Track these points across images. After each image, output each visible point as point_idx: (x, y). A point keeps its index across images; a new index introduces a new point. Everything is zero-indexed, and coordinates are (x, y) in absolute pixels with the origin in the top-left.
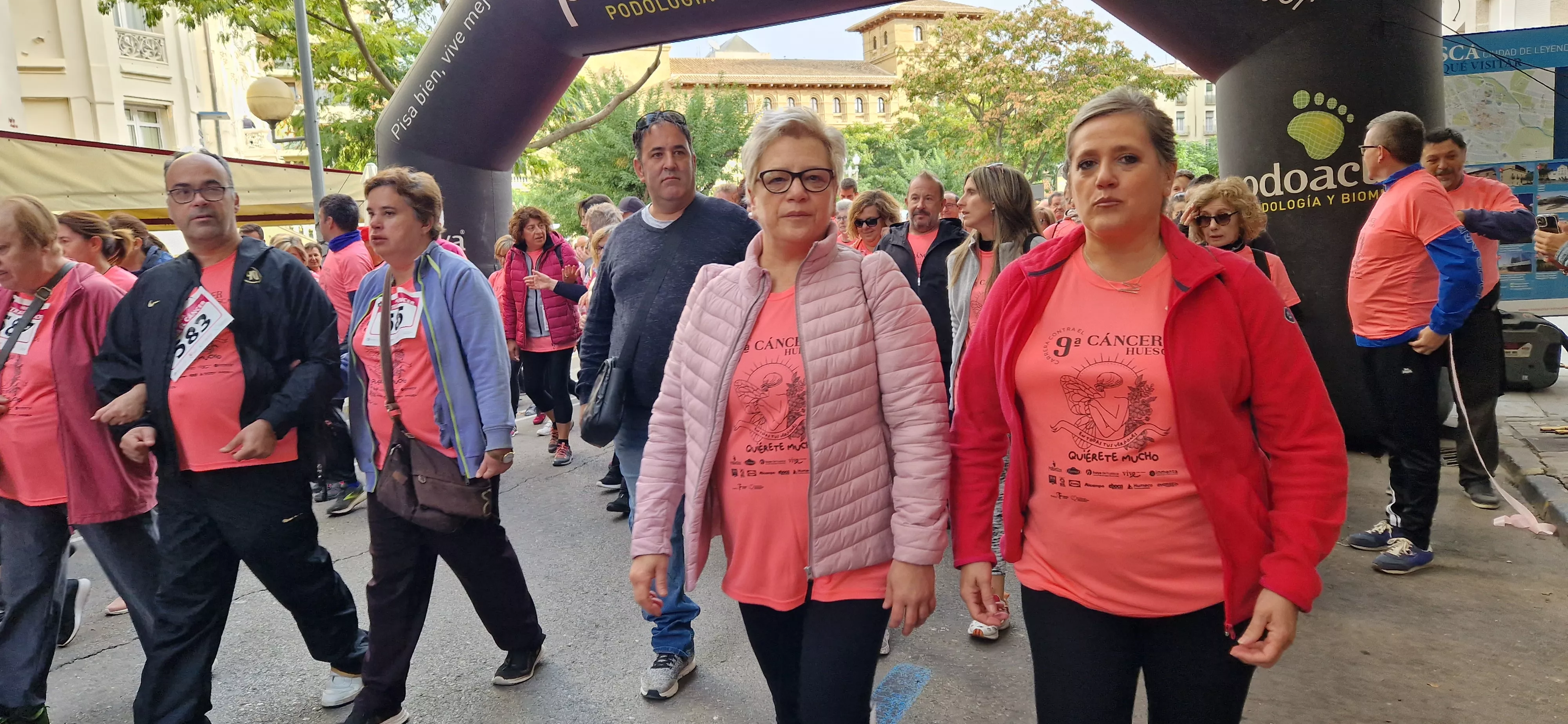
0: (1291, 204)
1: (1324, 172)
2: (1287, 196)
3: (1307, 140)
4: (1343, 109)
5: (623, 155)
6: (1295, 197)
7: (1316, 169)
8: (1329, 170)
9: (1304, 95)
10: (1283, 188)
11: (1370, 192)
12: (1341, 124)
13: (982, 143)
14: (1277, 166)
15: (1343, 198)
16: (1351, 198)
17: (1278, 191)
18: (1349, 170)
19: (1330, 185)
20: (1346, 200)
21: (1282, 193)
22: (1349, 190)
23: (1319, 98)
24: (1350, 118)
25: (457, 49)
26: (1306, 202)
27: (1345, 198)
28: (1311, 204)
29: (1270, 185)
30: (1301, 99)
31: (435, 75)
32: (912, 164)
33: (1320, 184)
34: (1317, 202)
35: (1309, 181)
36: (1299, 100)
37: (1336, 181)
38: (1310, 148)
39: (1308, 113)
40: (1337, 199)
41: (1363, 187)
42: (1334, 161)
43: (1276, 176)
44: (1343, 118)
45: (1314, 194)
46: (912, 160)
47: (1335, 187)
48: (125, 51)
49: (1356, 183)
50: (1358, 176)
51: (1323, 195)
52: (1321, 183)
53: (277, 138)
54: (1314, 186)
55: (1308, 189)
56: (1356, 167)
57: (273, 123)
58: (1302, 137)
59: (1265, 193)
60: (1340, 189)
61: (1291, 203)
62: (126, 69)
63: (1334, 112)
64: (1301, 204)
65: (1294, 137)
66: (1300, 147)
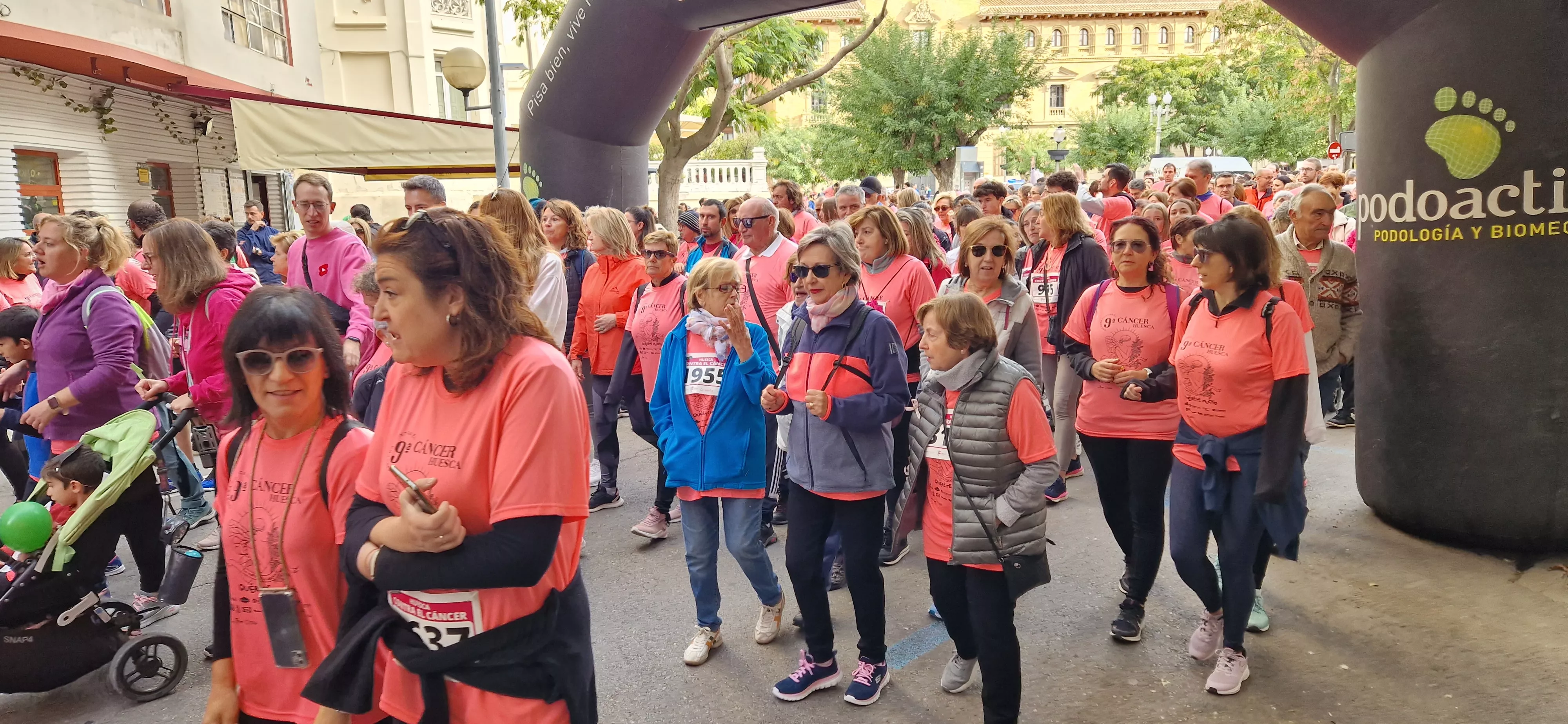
0: (1425, 235)
1: (1469, 196)
2: (1419, 224)
3: (1450, 152)
4: (1500, 114)
5: (888, 100)
6: (1430, 225)
7: (1459, 192)
8: (1477, 194)
9: (1450, 94)
10: (1415, 214)
11: (1532, 226)
12: (1497, 134)
13: (1310, 83)
14: (1410, 184)
15: (1494, 231)
16: (1505, 231)
17: (1409, 217)
18: (1503, 196)
19: (1477, 213)
20: (1497, 234)
21: (1414, 219)
22: (1503, 221)
23: (1469, 99)
24: (1510, 126)
25: (579, 25)
26: (1443, 233)
27: (1496, 232)
28: (1451, 235)
29: (1400, 208)
30: (1445, 98)
31: (562, 51)
32: (1234, 103)
33: (1463, 210)
34: (1458, 234)
35: (1449, 208)
36: (1443, 99)
37: (1485, 209)
38: (1453, 165)
39: (1453, 117)
40: (1486, 233)
41: (1522, 218)
42: (1485, 183)
43: (1408, 197)
44: (1500, 126)
45: (1455, 223)
46: (1236, 99)
47: (1484, 216)
48: (436, 8)
49: (1512, 212)
50: (1517, 203)
51: (1466, 225)
52: (1465, 210)
53: (470, 105)
54: (1455, 214)
55: (1447, 218)
56: (1514, 192)
57: (466, 91)
58: (1443, 148)
59: (1395, 219)
60: (1490, 220)
61: (1424, 233)
62: (435, 25)
63: (1488, 117)
64: (1436, 235)
65: (1433, 147)
66: (1439, 161)
